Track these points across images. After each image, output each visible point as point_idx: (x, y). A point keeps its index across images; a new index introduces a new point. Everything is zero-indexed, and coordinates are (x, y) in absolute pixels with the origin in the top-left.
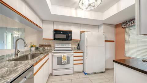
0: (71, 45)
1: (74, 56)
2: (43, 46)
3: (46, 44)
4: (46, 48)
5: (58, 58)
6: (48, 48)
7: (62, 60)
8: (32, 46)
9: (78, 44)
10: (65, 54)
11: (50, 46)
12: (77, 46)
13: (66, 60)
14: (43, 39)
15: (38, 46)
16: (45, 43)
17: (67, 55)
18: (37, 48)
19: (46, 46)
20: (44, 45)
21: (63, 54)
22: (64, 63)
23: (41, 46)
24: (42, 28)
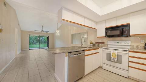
0: (130, 42)
1: (130, 57)
2: (98, 43)
3: (101, 41)
4: (100, 45)
5: (107, 54)
6: (102, 44)
7: (111, 56)
8: (91, 43)
10: (114, 51)
11: (103, 43)
12: (143, 45)
13: (115, 57)
14: (97, 37)
15: (95, 43)
17: (117, 52)
18: (94, 45)
21: (112, 51)
22: (113, 60)
24: (96, 29)
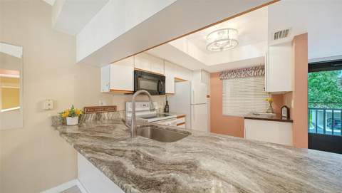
2: (97, 110)
3: (105, 105)
4: (105, 115)
6: (111, 114)
9: (167, 102)
12: (162, 107)
14: (111, 91)
16: (100, 102)
19: (105, 109)
20: (98, 108)
23: (89, 110)
